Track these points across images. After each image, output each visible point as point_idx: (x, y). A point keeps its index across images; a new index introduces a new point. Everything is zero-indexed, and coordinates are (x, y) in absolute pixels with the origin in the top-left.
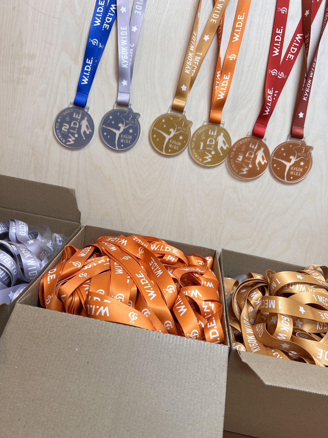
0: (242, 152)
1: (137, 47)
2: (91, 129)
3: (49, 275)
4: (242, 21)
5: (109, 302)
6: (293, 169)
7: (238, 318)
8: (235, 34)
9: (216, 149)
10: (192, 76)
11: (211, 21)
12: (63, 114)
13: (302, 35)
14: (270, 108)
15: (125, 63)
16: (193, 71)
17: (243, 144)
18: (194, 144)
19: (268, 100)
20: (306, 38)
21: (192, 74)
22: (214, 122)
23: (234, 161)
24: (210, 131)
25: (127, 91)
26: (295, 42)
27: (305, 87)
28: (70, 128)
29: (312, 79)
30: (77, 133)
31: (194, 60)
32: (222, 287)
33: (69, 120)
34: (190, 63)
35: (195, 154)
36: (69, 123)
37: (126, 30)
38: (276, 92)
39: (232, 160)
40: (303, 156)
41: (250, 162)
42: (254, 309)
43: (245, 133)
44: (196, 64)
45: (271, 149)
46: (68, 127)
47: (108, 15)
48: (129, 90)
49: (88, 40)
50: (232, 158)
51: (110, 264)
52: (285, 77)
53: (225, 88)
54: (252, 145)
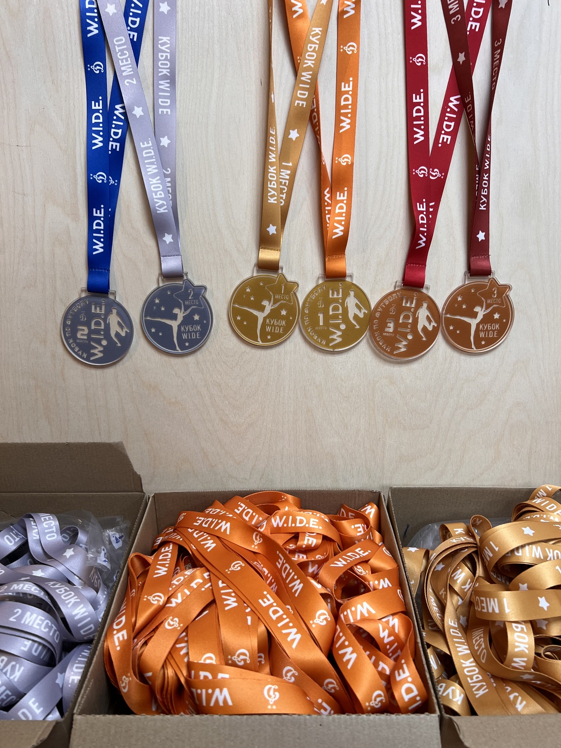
0: (392, 316)
1: (177, 172)
2: (127, 328)
3: (115, 632)
4: (350, 93)
5: (227, 676)
6: (484, 328)
7: (441, 627)
8: (342, 118)
9: (346, 319)
10: (282, 205)
11: (296, 105)
12: (73, 311)
13: (459, 96)
14: (425, 234)
15: (162, 206)
16: (281, 196)
17: (390, 304)
18: (307, 319)
19: (421, 222)
20: (466, 102)
21: (281, 203)
22: (334, 277)
23: (381, 334)
24: (331, 292)
25: (175, 251)
26: (449, 112)
27: (481, 188)
28: (91, 332)
29: (488, 171)
30: (105, 338)
31: (280, 177)
32: (404, 576)
33: (86, 319)
34: (274, 184)
35: (313, 334)
36: (88, 324)
37: (151, 146)
38: (431, 204)
39: (376, 334)
40: (496, 304)
41: (408, 330)
42: (463, 600)
43: (391, 284)
44: (285, 183)
45: (440, 303)
46: (86, 331)
47: (113, 126)
48: (177, 250)
49: (88, 177)
50: (376, 330)
51: (211, 586)
52: (442, 175)
53: (343, 217)
54: (407, 302)
